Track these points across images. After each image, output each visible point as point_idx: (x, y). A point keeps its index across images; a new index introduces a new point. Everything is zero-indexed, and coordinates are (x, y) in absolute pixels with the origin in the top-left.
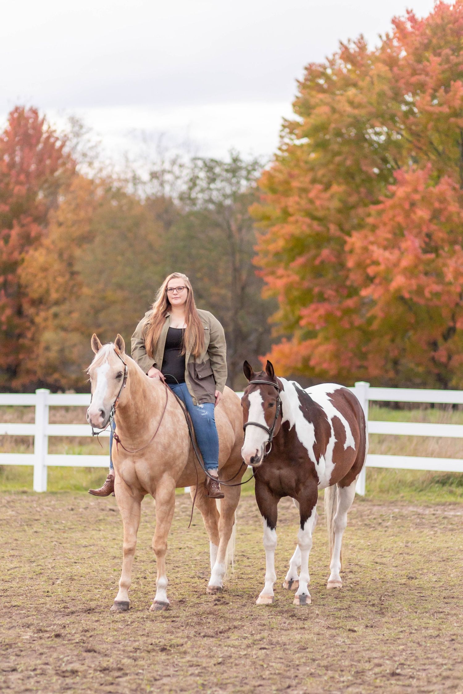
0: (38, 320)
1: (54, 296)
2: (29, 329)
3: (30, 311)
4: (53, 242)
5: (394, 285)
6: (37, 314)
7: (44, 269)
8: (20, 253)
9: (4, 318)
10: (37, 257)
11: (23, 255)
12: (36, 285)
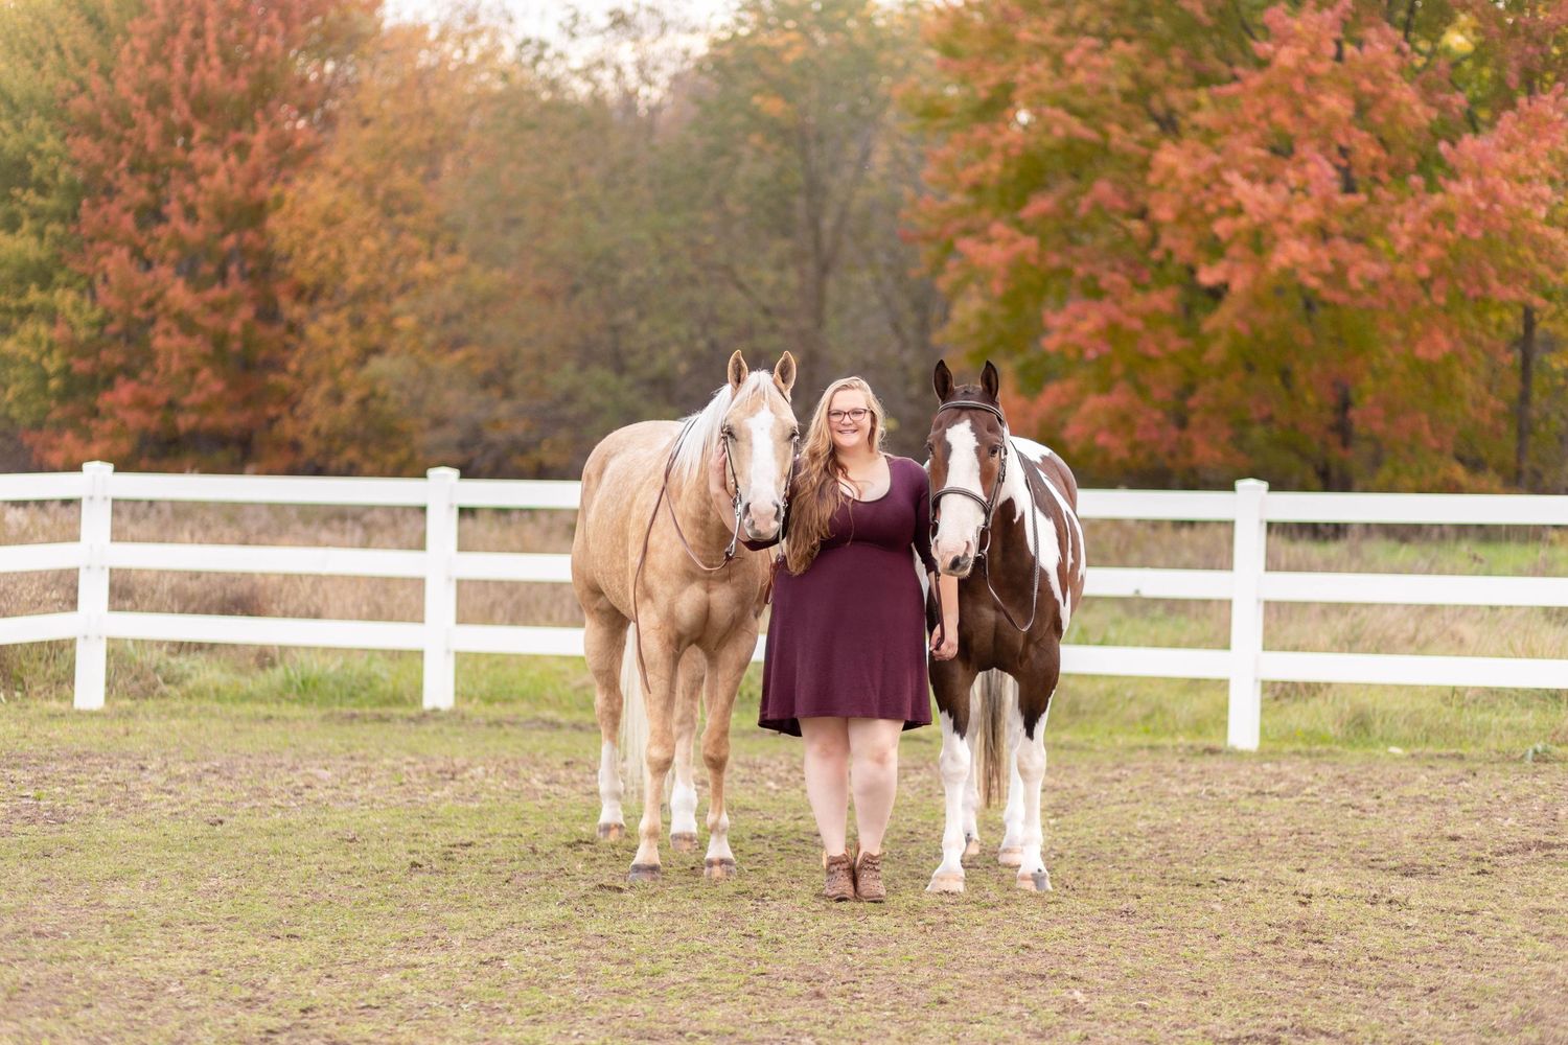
0: (313, 331)
1: (356, 279)
2: (290, 349)
3: (295, 311)
4: (348, 161)
5: (1279, 259)
6: (314, 318)
7: (330, 221)
8: (272, 184)
9: (235, 327)
10: (313, 193)
11: (277, 189)
12: (314, 254)
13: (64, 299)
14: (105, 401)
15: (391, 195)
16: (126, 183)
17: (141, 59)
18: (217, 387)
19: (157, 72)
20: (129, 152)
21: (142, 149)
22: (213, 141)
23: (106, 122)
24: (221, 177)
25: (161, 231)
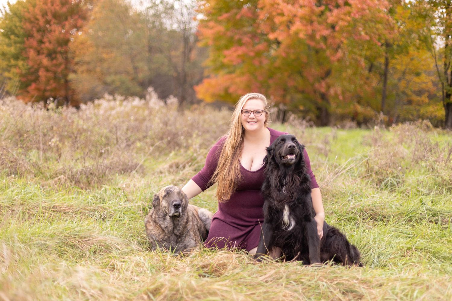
14: (29, 89)
18: (54, 85)
19: (44, 7)
20: (37, 26)
21: (40, 25)
24: (57, 34)
25: (43, 46)
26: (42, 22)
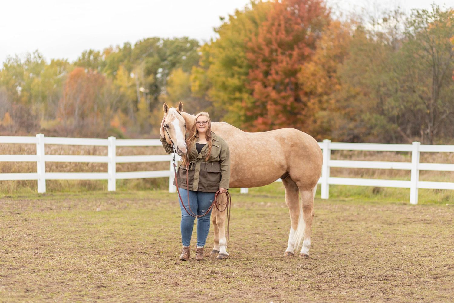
0: (309, 104)
1: (320, 90)
2: (303, 109)
3: (304, 99)
4: (319, 59)
6: (309, 100)
7: (314, 75)
9: (289, 103)
10: (309, 68)
11: (300, 66)
12: (309, 84)
13: (245, 96)
14: (255, 123)
15: (330, 67)
16: (261, 65)
17: (265, 32)
18: (284, 119)
19: (269, 36)
20: (261, 56)
21: (264, 56)
22: (283, 54)
23: (256, 49)
24: (284, 64)
25: (270, 78)
26: (266, 52)
